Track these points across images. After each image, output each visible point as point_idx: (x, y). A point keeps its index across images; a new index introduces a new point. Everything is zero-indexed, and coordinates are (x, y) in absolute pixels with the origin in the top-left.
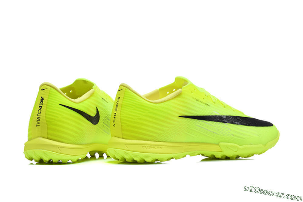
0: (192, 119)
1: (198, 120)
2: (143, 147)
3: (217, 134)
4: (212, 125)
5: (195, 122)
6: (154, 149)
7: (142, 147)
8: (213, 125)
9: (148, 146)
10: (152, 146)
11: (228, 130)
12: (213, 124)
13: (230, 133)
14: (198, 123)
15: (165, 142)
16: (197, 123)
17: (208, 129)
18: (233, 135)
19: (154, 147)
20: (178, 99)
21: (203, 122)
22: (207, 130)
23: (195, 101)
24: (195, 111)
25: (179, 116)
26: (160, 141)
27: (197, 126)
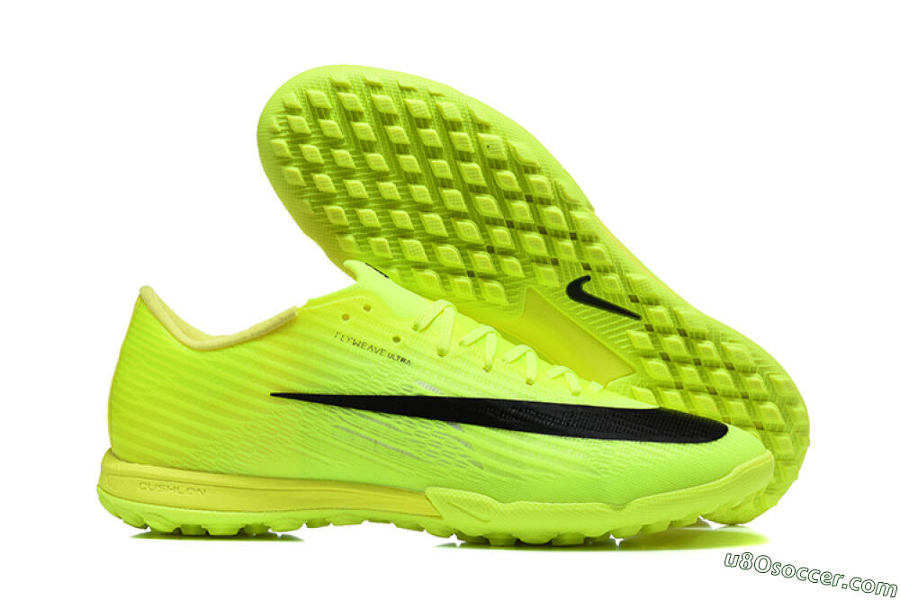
0: (321, 405)
1: (343, 409)
2: (143, 485)
3: (412, 456)
4: (394, 428)
5: (332, 415)
6: (177, 493)
7: (141, 484)
8: (397, 426)
9: (157, 482)
10: (169, 483)
11: (462, 446)
12: (399, 423)
13: (465, 456)
14: (340, 417)
15: (222, 473)
16: (337, 418)
17: (378, 439)
18: (480, 466)
19: (178, 488)
20: (281, 338)
21: (363, 416)
22: (375, 442)
23: (349, 346)
24: (336, 378)
25: (273, 395)
26: (206, 471)
27: (337, 427)
